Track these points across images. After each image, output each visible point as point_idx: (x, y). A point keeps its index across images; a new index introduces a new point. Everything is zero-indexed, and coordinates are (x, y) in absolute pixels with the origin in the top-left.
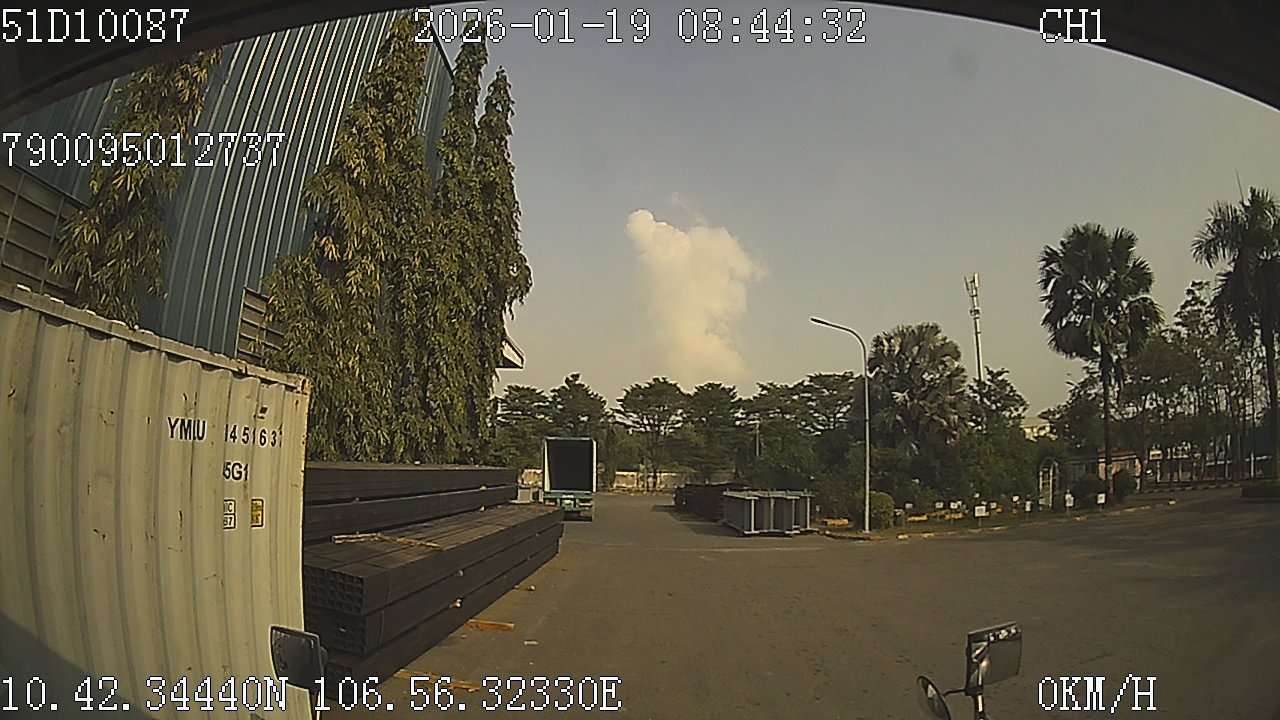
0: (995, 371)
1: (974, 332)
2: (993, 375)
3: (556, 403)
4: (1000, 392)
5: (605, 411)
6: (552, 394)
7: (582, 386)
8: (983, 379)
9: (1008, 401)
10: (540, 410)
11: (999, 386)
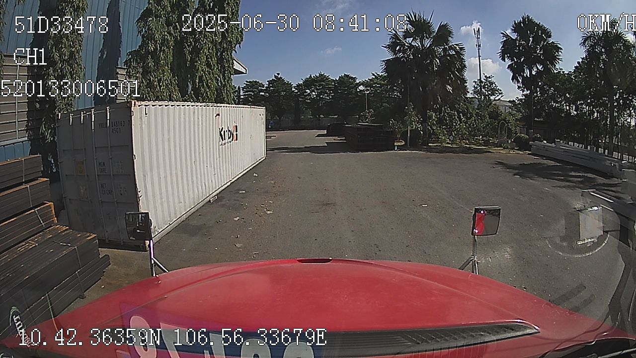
0: (488, 76)
1: (478, 56)
2: (487, 78)
3: (269, 87)
4: (490, 86)
5: (293, 89)
6: (267, 83)
7: (282, 78)
8: (482, 79)
9: (494, 91)
10: (262, 91)
11: (489, 83)
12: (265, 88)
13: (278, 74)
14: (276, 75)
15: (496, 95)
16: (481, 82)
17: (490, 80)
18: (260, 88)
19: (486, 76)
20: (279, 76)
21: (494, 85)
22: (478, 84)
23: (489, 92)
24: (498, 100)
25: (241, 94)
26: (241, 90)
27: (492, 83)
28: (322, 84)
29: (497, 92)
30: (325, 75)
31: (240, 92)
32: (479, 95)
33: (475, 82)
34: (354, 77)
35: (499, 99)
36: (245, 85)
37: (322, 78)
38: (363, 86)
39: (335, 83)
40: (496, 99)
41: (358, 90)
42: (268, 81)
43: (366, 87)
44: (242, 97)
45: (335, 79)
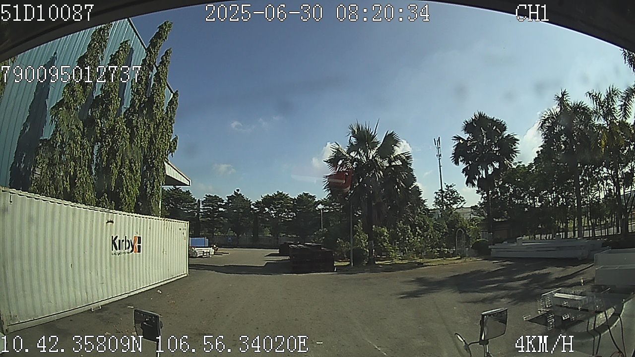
1: (439, 166)
2: (449, 187)
3: (229, 203)
4: (452, 195)
5: (252, 207)
6: (227, 199)
7: (241, 195)
8: (444, 190)
9: (456, 199)
10: (221, 206)
11: (451, 192)
12: (224, 204)
13: (238, 190)
14: (236, 191)
15: (459, 203)
16: (442, 192)
17: (451, 188)
18: (219, 203)
19: (447, 186)
20: (239, 193)
21: (456, 193)
22: (439, 195)
23: (451, 201)
24: (460, 208)
25: (201, 207)
26: (201, 204)
27: (453, 192)
28: (281, 202)
29: (459, 200)
30: (283, 193)
31: (199, 206)
32: (441, 206)
33: (437, 193)
34: (313, 195)
35: (462, 207)
36: (205, 199)
37: (281, 197)
38: (322, 205)
39: (294, 202)
40: (458, 207)
41: (317, 209)
42: (227, 197)
43: (325, 206)
44: (201, 211)
45: (293, 198)
